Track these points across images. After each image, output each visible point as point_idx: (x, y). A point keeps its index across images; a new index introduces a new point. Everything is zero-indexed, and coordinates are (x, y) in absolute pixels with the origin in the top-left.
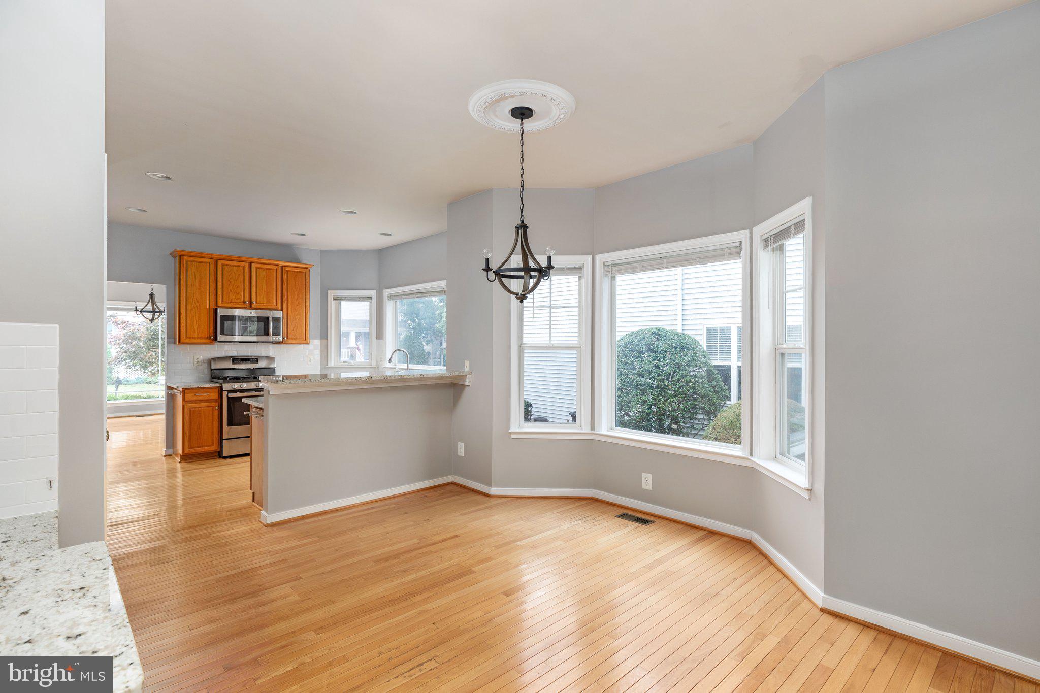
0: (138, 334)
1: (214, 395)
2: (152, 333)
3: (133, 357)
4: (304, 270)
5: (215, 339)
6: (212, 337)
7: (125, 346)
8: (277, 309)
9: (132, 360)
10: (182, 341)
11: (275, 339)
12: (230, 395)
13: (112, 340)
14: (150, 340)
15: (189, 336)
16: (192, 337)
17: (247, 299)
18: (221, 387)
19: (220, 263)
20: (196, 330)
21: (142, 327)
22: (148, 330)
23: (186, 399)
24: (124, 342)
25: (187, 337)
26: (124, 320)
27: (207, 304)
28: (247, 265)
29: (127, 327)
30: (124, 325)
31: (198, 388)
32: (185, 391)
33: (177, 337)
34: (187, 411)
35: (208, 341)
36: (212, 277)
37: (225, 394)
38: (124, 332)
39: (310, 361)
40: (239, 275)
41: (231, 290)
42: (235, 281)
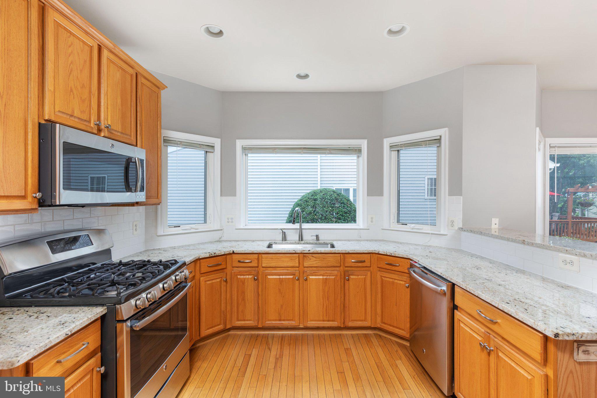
35: (25, 204)
39: (136, 230)
40: (85, 61)
41: (71, 90)
42: (79, 72)
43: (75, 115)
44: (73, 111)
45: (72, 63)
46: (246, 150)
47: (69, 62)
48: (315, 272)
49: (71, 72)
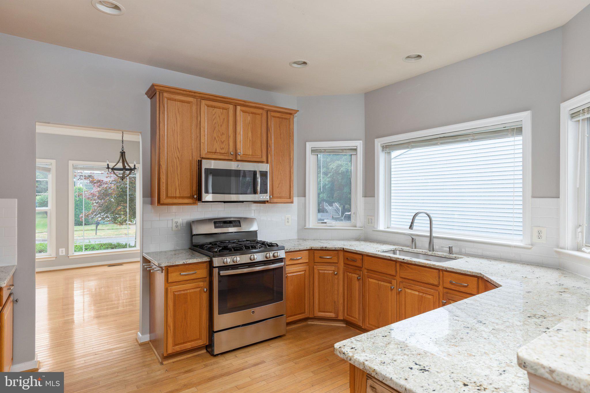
0: (110, 191)
1: (203, 273)
2: (121, 190)
3: (106, 211)
4: (288, 117)
5: (199, 198)
6: (195, 196)
7: (100, 201)
8: (262, 162)
9: (105, 214)
10: (161, 202)
11: (262, 197)
12: (223, 273)
13: (90, 196)
14: (120, 196)
15: (169, 195)
16: (173, 196)
17: (232, 149)
18: (211, 263)
19: (204, 103)
20: (178, 188)
21: (113, 185)
22: (118, 188)
23: (170, 280)
24: (98, 198)
25: (167, 196)
26: (99, 179)
29: (101, 185)
30: (99, 183)
31: (184, 265)
32: (167, 270)
34: (170, 296)
35: (190, 201)
37: (216, 271)
38: (99, 189)
39: (288, 222)
40: (224, 119)
41: (215, 138)
42: (220, 127)
43: (218, 151)
44: (216, 150)
45: (215, 123)
46: (388, 148)
47: (214, 123)
48: (410, 286)
49: (215, 128)
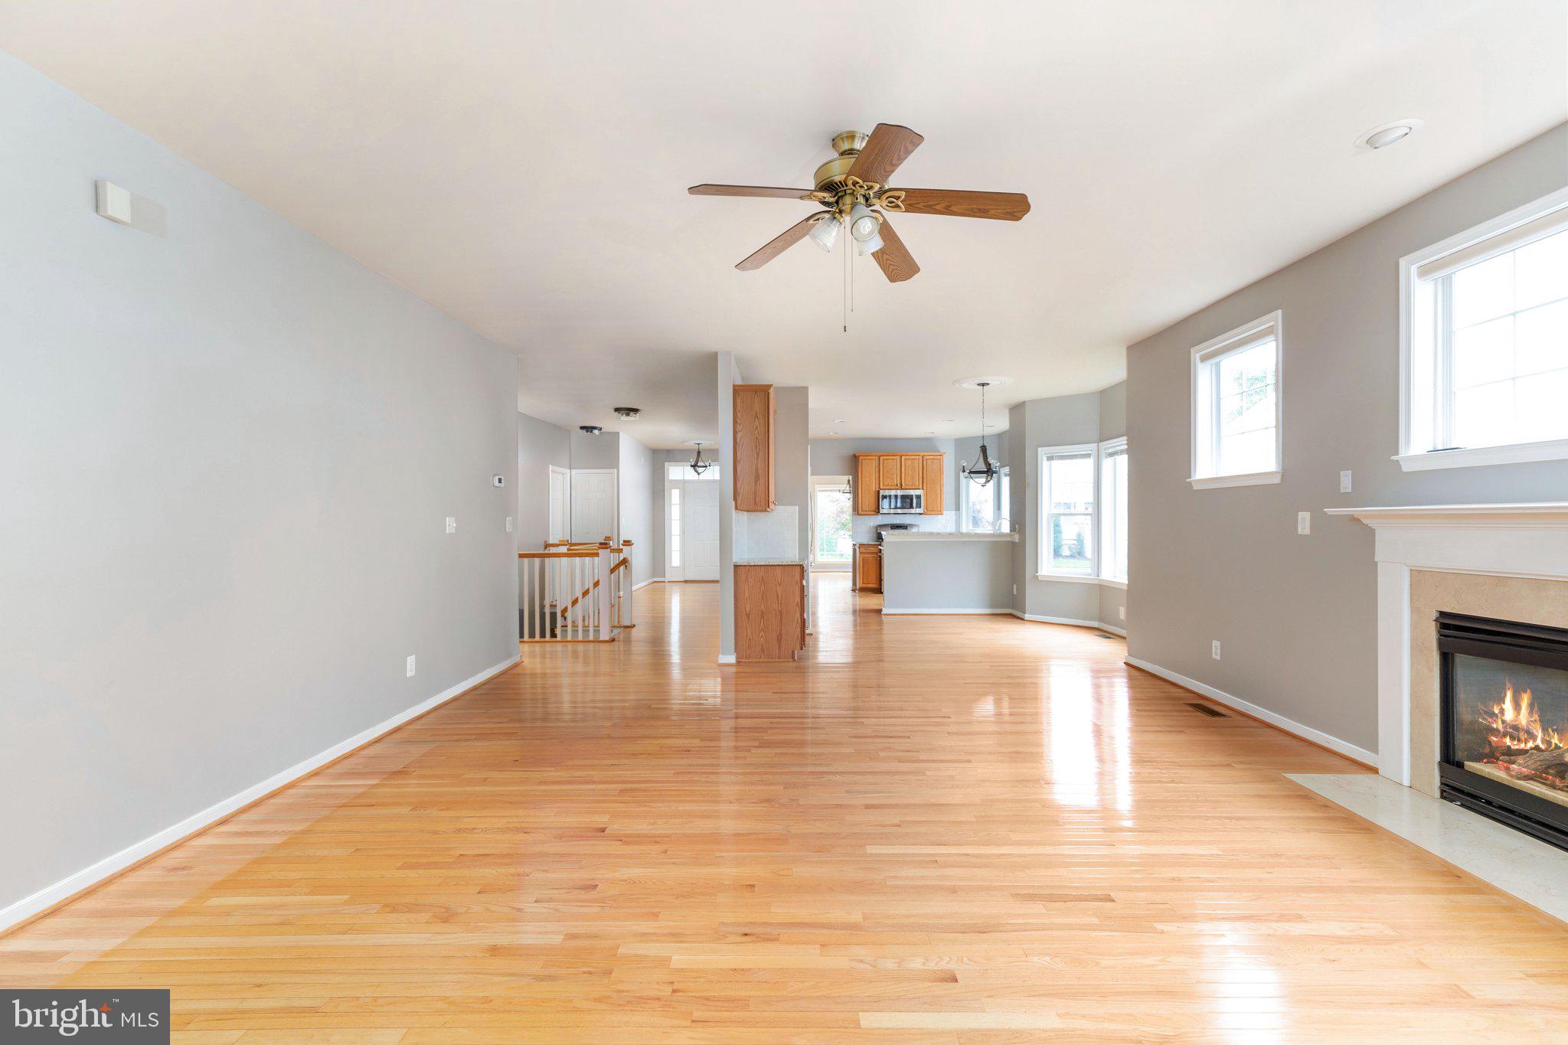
4: (938, 457)
5: (879, 512)
6: (877, 510)
8: (917, 489)
10: (860, 513)
11: (918, 511)
16: (865, 510)
17: (899, 482)
19: (882, 458)
20: (867, 505)
23: (861, 552)
25: (862, 510)
27: (874, 488)
28: (898, 458)
33: (856, 510)
35: (874, 513)
36: (877, 469)
